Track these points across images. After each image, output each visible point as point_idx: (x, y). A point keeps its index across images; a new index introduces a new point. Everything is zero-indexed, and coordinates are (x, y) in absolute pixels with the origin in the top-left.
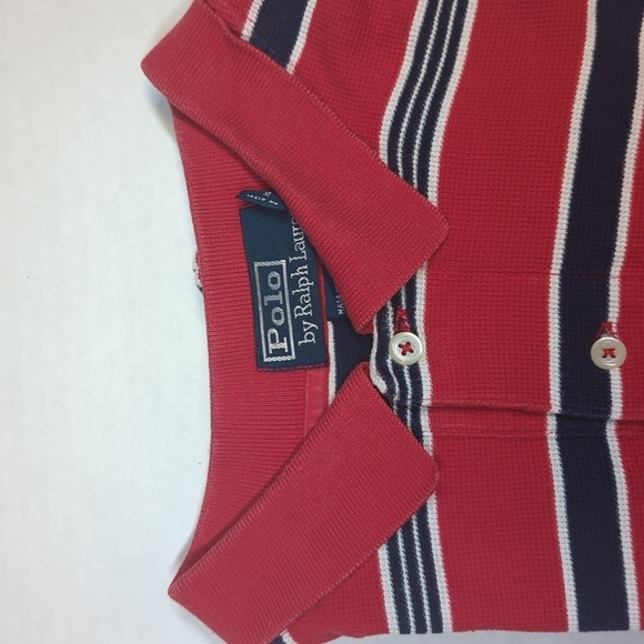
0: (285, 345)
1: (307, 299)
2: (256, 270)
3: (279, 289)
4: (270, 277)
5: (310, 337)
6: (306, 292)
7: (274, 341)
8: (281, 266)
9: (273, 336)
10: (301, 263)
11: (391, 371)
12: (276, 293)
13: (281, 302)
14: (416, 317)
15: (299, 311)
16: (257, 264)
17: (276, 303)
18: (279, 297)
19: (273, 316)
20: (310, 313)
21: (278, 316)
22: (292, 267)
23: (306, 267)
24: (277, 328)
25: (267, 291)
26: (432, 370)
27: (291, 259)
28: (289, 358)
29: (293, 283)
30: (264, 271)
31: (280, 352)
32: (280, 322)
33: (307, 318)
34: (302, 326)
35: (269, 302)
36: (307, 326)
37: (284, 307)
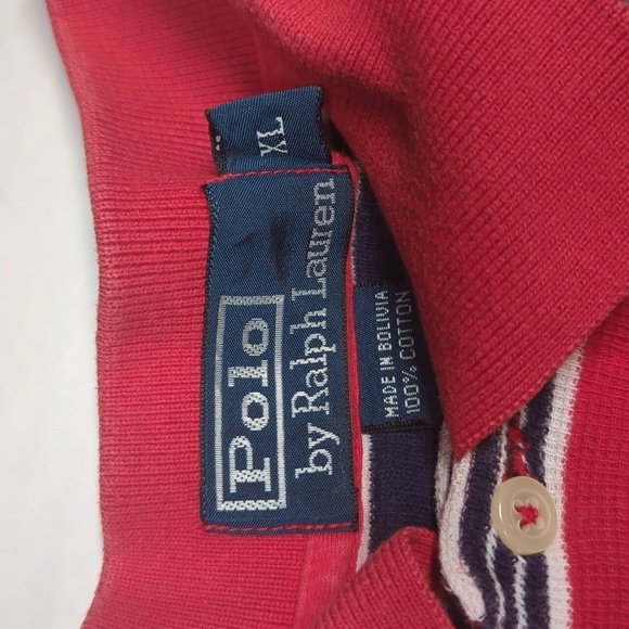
0: (264, 476)
1: (320, 378)
2: (222, 312)
3: (263, 356)
4: (248, 328)
5: (320, 460)
6: (320, 365)
7: (241, 466)
8: (273, 307)
9: (241, 453)
10: (315, 303)
11: (490, 565)
12: (255, 362)
13: (265, 383)
14: (546, 449)
15: (302, 402)
16: (226, 301)
17: (254, 385)
18: (261, 373)
19: (245, 411)
20: (326, 408)
21: (255, 411)
22: (294, 313)
23: (323, 313)
24: (251, 436)
25: (236, 356)
26: (577, 575)
27: (294, 293)
28: (271, 505)
29: (294, 347)
30: (238, 317)
31: (251, 491)
32: (258, 425)
33: (318, 419)
34: (305, 435)
35: (237, 380)
36: (316, 436)
37: (269, 393)
